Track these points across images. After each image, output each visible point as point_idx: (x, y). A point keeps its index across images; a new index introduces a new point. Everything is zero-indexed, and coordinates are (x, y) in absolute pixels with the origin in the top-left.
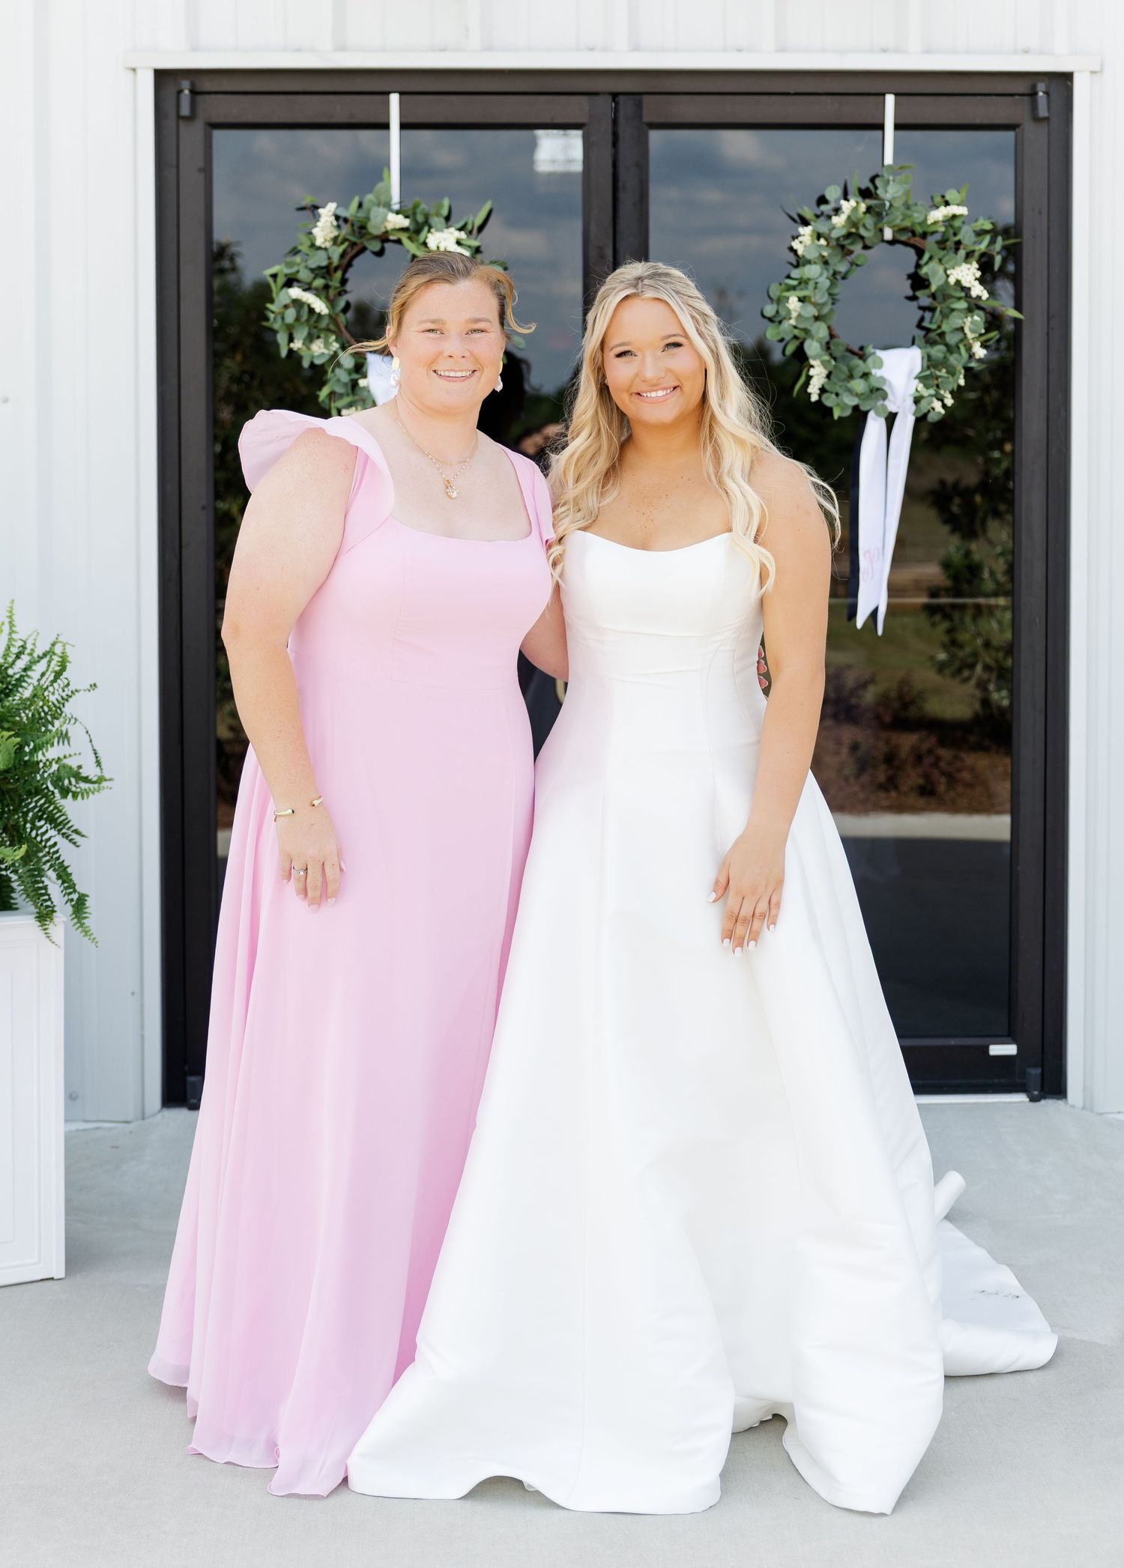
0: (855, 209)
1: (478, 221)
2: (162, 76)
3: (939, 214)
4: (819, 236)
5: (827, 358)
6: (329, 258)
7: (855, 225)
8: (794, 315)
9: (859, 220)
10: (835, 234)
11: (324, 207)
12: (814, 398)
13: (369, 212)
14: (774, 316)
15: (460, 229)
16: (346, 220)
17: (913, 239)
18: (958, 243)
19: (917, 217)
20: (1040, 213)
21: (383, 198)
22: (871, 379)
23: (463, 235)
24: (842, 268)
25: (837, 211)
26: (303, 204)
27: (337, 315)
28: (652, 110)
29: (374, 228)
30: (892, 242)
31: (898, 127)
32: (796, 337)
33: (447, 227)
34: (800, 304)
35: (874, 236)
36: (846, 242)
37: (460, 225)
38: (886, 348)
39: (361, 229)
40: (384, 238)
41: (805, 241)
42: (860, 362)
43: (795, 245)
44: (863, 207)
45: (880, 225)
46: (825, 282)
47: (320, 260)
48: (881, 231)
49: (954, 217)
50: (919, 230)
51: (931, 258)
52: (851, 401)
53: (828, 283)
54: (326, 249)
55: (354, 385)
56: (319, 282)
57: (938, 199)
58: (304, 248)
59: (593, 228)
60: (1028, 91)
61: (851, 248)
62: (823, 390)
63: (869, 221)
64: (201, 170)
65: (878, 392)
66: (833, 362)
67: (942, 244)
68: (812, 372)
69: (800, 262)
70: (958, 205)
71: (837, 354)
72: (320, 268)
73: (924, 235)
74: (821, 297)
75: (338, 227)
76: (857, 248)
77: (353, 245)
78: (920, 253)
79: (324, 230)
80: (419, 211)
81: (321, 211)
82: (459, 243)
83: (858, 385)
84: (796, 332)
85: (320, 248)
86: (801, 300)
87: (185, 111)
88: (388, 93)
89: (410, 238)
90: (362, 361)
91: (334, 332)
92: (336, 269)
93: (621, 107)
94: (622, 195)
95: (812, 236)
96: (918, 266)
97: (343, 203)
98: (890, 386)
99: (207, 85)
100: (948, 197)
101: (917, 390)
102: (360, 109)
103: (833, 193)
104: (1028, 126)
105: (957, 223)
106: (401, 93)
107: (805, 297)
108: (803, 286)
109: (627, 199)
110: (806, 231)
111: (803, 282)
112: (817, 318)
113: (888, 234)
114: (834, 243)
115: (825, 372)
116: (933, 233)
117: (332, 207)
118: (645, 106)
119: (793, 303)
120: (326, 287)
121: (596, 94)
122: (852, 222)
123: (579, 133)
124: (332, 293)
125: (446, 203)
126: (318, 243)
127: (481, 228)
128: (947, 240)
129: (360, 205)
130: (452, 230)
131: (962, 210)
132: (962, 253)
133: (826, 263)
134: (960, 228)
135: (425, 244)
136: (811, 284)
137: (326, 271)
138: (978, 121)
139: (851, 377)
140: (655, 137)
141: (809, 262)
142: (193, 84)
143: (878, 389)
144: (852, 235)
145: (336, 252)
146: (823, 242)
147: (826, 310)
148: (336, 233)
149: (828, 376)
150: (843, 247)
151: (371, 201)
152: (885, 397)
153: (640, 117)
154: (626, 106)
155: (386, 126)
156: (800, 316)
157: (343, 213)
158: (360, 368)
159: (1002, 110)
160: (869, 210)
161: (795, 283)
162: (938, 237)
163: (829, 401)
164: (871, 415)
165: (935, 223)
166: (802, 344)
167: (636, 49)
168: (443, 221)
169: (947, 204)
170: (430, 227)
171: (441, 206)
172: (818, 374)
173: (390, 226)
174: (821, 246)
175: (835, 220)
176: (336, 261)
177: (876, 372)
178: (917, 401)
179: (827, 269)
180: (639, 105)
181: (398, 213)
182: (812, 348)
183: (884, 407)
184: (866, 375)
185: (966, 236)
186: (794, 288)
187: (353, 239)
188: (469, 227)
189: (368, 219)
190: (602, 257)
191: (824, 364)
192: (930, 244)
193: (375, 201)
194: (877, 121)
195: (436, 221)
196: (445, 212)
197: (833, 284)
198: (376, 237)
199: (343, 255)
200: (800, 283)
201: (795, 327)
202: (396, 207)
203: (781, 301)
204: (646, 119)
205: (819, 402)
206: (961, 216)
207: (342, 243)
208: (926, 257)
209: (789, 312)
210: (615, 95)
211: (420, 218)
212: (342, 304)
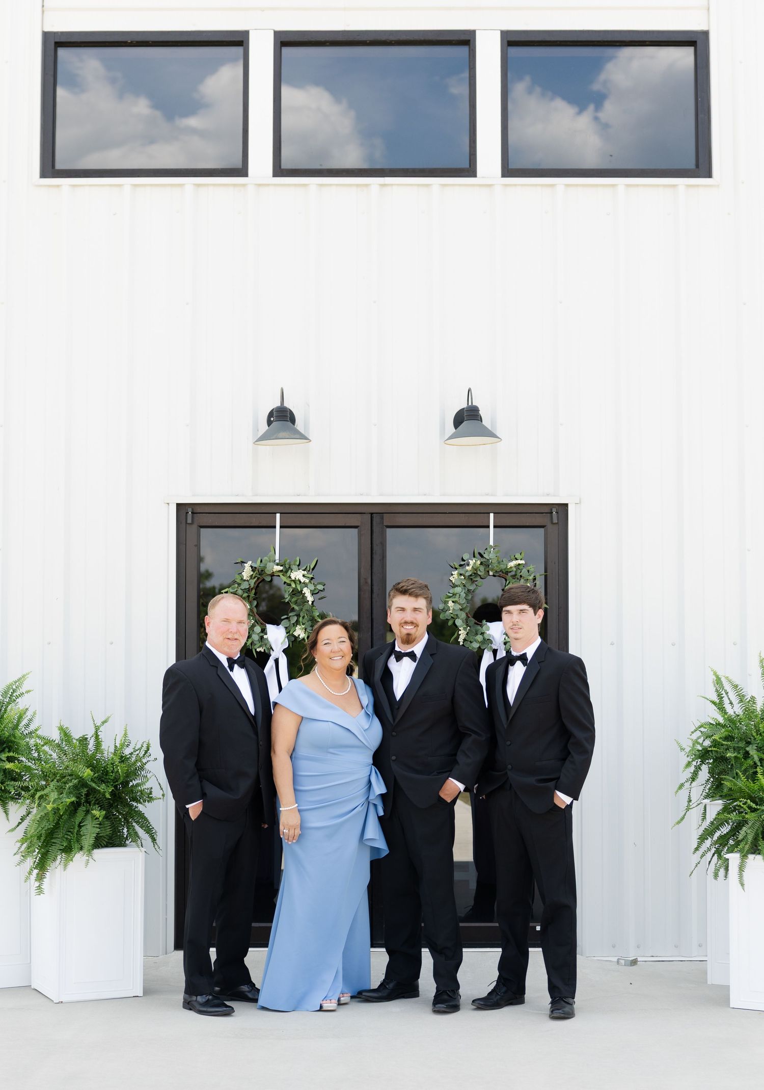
0: (475, 563)
1: (312, 567)
2: (179, 506)
3: (512, 564)
4: (461, 575)
5: (465, 626)
6: (249, 585)
7: (476, 570)
8: (451, 608)
9: (478, 567)
10: (467, 574)
11: (246, 563)
12: (461, 643)
13: (266, 564)
14: (443, 609)
15: (304, 570)
16: (256, 568)
17: (503, 574)
18: (521, 576)
19: (502, 567)
20: (555, 563)
21: (272, 559)
22: (485, 635)
23: (305, 572)
24: (472, 588)
25: (468, 565)
26: (238, 562)
27: (253, 608)
28: (387, 520)
29: (268, 571)
30: (494, 576)
31: (495, 527)
32: (452, 617)
33: (299, 570)
34: (453, 604)
35: (484, 574)
36: (472, 577)
37: (304, 568)
38: (491, 621)
39: (262, 572)
40: (272, 575)
41: (455, 577)
42: (480, 628)
43: (451, 578)
44: (479, 562)
45: (487, 569)
46: (463, 595)
47: (245, 586)
48: (488, 571)
49: (519, 564)
50: (504, 571)
51: (509, 582)
52: (476, 645)
53: (465, 595)
54: (247, 581)
55: (262, 638)
56: (245, 595)
57: (513, 557)
58: (238, 581)
59: (362, 570)
60: (549, 511)
61: (475, 579)
62: (465, 640)
63: (482, 568)
64: (195, 546)
65: (489, 641)
66: (469, 628)
67: (514, 577)
68: (460, 632)
69: (454, 586)
70: (521, 560)
71: (470, 625)
72: (245, 589)
73: (507, 573)
74: (463, 601)
75: (252, 570)
76: (478, 579)
77: (258, 578)
78: (506, 580)
79: (247, 573)
80: (287, 563)
81: (245, 564)
82: (304, 576)
83: (479, 638)
84: (452, 615)
85: (245, 580)
86: (453, 602)
87: (189, 521)
88: (276, 513)
89: (283, 575)
90: (264, 627)
91: (252, 615)
92: (252, 589)
93: (374, 519)
94: (374, 556)
95: (458, 575)
96: (505, 586)
97: (254, 561)
98: (493, 637)
99: (198, 510)
100: (516, 557)
101: (505, 639)
102: (264, 520)
103: (466, 557)
104: (549, 526)
105: (521, 567)
106: (281, 513)
107: (456, 601)
108: (454, 596)
109: (377, 558)
110: (455, 573)
111: (454, 595)
112: (461, 610)
113: (491, 573)
114: (467, 577)
115: (465, 633)
116: (510, 572)
117: (250, 563)
118: (384, 518)
119: (450, 604)
120: (248, 596)
121: (365, 513)
122: (475, 569)
123: (356, 530)
124: (251, 599)
125: (298, 559)
126: (244, 578)
127: (313, 569)
128: (516, 575)
129: (261, 561)
130: (301, 570)
131: (523, 562)
132: (522, 580)
133: (464, 586)
134: (522, 569)
135: (290, 577)
136: (458, 595)
137: (248, 590)
138: (528, 524)
139: (477, 634)
140: (389, 532)
141: (457, 586)
142: (192, 509)
143: (488, 639)
144: (475, 573)
145: (253, 582)
146: (462, 577)
147: (465, 606)
148: (252, 573)
149: (467, 634)
150: (471, 579)
151: (266, 560)
152: (491, 643)
153: (383, 524)
154: (376, 519)
155: (275, 527)
156: (454, 609)
157: (254, 565)
158: (264, 631)
159: (538, 520)
160: (481, 563)
161: (451, 595)
162: (513, 573)
163: (467, 644)
164: (486, 651)
165: (511, 568)
166: (455, 621)
167: (381, 495)
168: (297, 567)
169: (517, 560)
170: (292, 570)
171: (296, 561)
172: (463, 634)
173: (274, 570)
174: (461, 579)
175: (467, 568)
176: (252, 585)
177: (488, 632)
178: (505, 643)
179: (464, 589)
180: (382, 518)
181: (277, 565)
182: (459, 622)
183: (491, 647)
184: (482, 634)
185: (524, 572)
186: (450, 597)
187: (259, 576)
188: (308, 569)
189: (265, 567)
190: (366, 583)
191: (465, 629)
192: (509, 577)
193: (268, 560)
194: (486, 524)
195: (294, 567)
196: (298, 563)
197: (467, 595)
198: (268, 575)
199: (255, 583)
200: (453, 595)
201: (452, 613)
202: (277, 561)
203: (446, 603)
204: (385, 524)
205: (463, 645)
206: (523, 564)
207: (254, 578)
208: (508, 582)
209: (449, 607)
210: (372, 514)
211: (287, 566)
212: (255, 603)
